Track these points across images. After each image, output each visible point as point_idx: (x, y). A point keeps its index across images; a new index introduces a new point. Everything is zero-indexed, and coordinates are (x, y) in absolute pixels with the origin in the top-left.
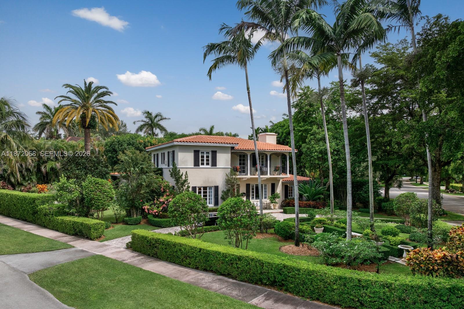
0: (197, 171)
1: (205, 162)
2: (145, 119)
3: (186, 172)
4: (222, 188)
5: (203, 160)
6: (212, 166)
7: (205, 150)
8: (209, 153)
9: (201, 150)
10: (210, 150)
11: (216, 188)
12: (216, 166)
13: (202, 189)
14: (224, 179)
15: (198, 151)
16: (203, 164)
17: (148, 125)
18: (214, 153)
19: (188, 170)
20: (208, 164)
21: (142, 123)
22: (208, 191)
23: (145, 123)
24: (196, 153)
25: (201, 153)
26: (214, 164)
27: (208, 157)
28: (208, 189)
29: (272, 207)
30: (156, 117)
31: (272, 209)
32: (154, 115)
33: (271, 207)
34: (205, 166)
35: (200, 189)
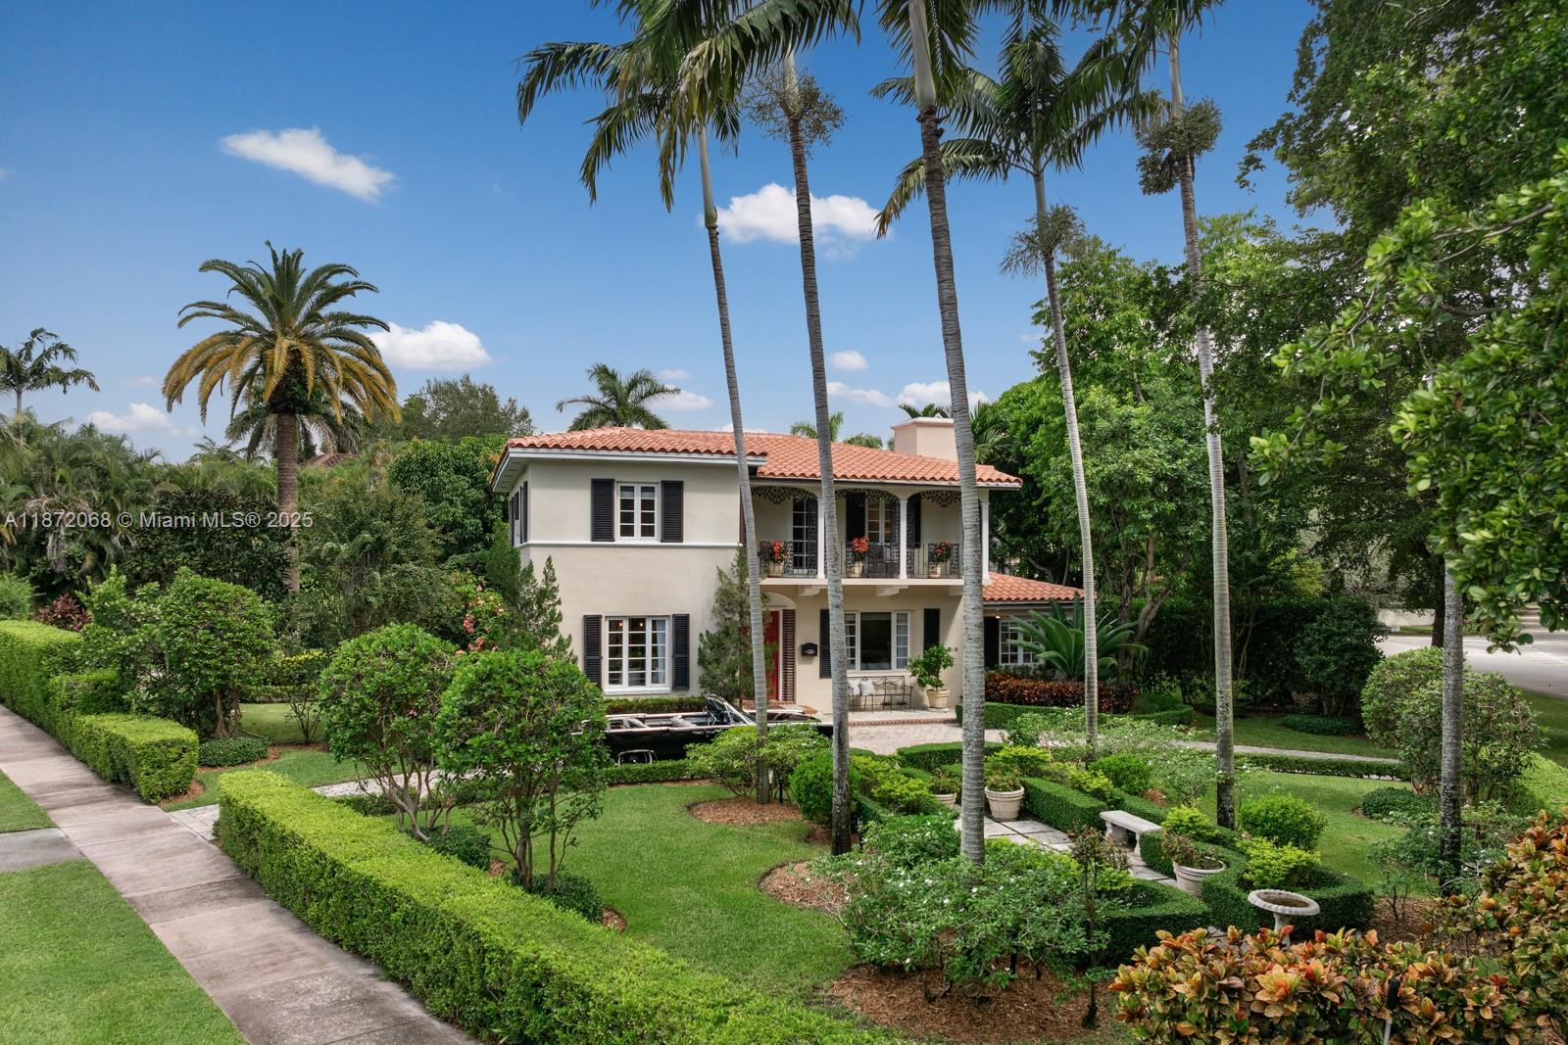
0: (603, 558)
1: (637, 524)
2: (598, 396)
3: (549, 559)
4: (702, 624)
5: (627, 518)
6: (665, 537)
7: (638, 480)
8: (652, 490)
9: (621, 478)
10: (655, 479)
11: (682, 623)
12: (680, 539)
13: (625, 625)
14: (714, 590)
15: (610, 483)
16: (627, 531)
17: (603, 412)
18: (673, 492)
19: (555, 554)
20: (647, 531)
21: (587, 408)
22: (649, 632)
23: (594, 406)
24: (602, 491)
25: (623, 489)
26: (673, 531)
27: (647, 505)
28: (649, 625)
29: (927, 702)
30: (633, 384)
31: (924, 708)
32: (624, 379)
33: (921, 699)
34: (637, 539)
35: (615, 624)
